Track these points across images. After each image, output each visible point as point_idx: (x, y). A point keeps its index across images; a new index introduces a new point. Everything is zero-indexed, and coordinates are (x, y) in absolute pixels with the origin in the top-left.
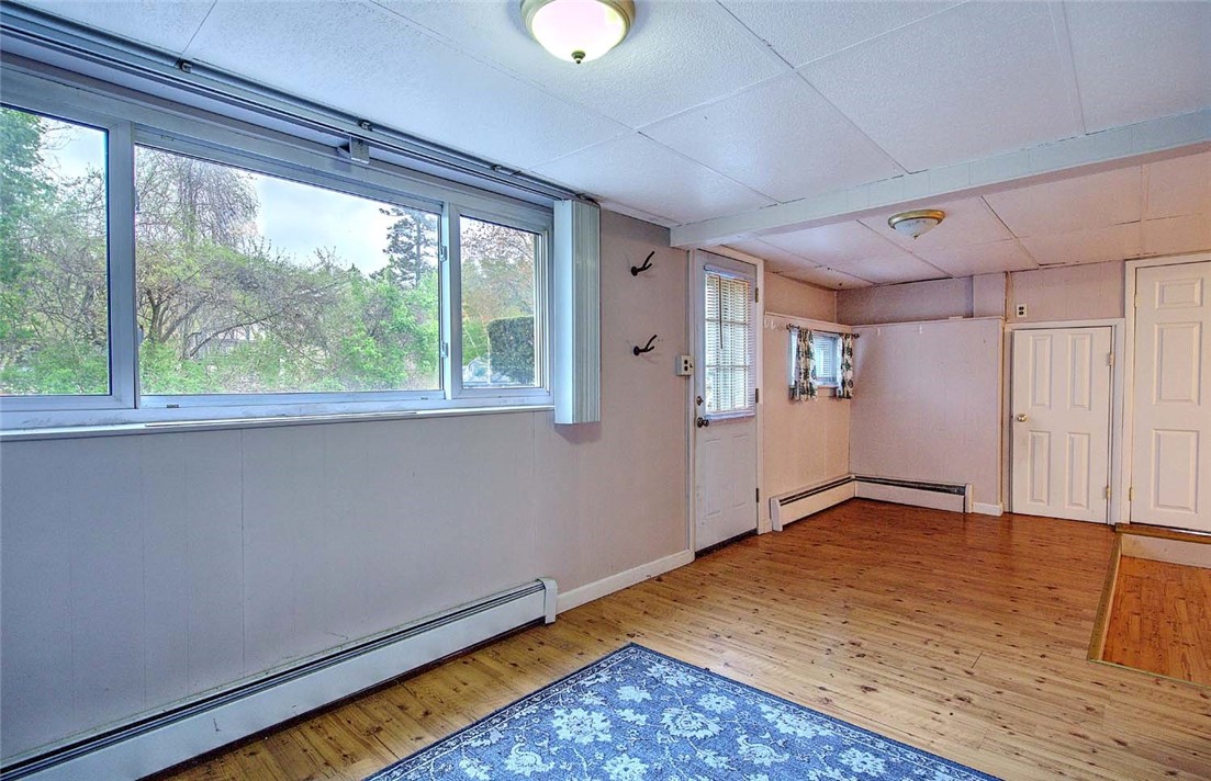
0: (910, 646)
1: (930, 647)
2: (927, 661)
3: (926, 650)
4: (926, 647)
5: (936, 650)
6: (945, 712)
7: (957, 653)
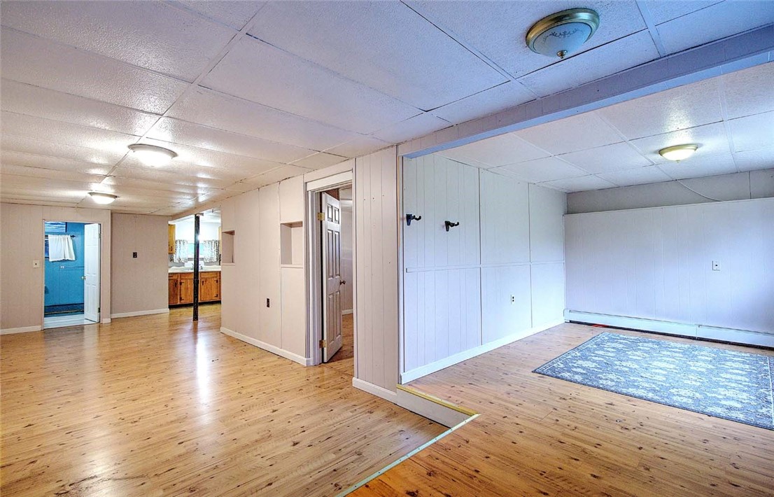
0: (587, 426)
1: (573, 425)
2: (577, 416)
3: (577, 423)
4: (577, 425)
5: (569, 422)
6: (573, 395)
7: (558, 420)
